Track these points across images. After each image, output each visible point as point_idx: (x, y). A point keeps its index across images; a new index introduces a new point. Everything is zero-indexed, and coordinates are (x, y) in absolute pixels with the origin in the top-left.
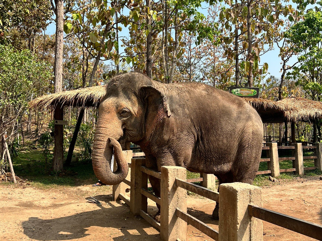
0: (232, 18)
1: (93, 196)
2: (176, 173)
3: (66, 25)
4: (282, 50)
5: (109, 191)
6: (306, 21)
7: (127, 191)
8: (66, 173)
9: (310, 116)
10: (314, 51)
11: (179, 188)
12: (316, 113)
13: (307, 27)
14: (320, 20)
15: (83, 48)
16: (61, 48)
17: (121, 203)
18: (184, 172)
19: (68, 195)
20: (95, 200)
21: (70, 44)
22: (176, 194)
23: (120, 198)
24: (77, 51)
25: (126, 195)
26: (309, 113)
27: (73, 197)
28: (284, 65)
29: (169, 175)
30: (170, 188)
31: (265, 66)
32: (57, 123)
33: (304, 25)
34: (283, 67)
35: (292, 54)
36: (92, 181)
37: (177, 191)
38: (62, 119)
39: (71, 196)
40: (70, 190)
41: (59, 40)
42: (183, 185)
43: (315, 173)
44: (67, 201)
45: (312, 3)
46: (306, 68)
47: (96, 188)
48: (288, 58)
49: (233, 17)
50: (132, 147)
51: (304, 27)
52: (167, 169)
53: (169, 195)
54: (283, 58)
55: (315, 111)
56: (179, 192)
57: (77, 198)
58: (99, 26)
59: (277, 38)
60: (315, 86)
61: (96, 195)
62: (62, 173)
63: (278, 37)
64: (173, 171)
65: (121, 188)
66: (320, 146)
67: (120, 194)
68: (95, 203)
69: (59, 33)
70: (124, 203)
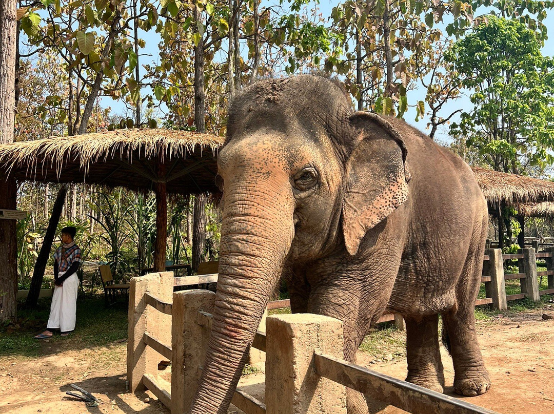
0: (357, 16)
1: (81, 379)
2: (314, 335)
3: (28, 17)
4: (430, 90)
5: (118, 366)
6: (481, 32)
7: (161, 367)
8: (23, 324)
9: (504, 199)
10: (499, 84)
11: (324, 381)
12: (514, 194)
13: (485, 42)
14: (506, 31)
15: (69, 78)
16: (11, 55)
17: (148, 399)
18: (337, 332)
19: (19, 380)
20: (83, 393)
21: (46, 74)
22: (316, 398)
23: (144, 387)
24: (60, 88)
25: (159, 377)
26: (500, 194)
27: (31, 384)
28: (434, 115)
29: (296, 342)
30: (299, 383)
31: (419, 107)
32: (3, 216)
33: (479, 38)
34: (432, 120)
35: (447, 98)
36: (81, 342)
37: (319, 389)
38: (15, 208)
39: (26, 383)
40: (26, 368)
41: (6, 37)
42: (345, 375)
43: (524, 305)
44: (14, 399)
45: (487, 3)
46: (486, 114)
47: (89, 360)
48: (440, 105)
49: (360, 15)
50: (170, 265)
51: (479, 42)
52: (288, 325)
53: (297, 403)
54: (433, 103)
55: (512, 190)
56: (325, 394)
57: (42, 388)
58: (102, 38)
59: (421, 70)
60: (502, 147)
61: (87, 378)
62: (13, 325)
63: (422, 68)
64: (305, 332)
65: (147, 361)
66: (530, 255)
67: (146, 375)
68: (82, 400)
69: (7, 21)
70: (156, 398)
